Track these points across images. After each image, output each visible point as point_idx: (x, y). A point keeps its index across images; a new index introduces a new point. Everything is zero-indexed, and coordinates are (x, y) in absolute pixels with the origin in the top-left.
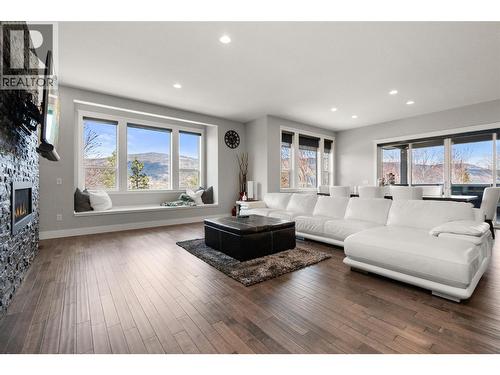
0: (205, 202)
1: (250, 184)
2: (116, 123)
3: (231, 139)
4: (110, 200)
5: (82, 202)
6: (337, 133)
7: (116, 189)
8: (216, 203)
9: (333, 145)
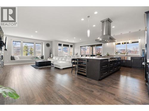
0: (41, 58)
1: (51, 55)
2: (20, 42)
3: (48, 45)
4: (19, 58)
5: (12, 58)
6: (74, 44)
7: (20, 56)
8: (44, 59)
9: (73, 46)
